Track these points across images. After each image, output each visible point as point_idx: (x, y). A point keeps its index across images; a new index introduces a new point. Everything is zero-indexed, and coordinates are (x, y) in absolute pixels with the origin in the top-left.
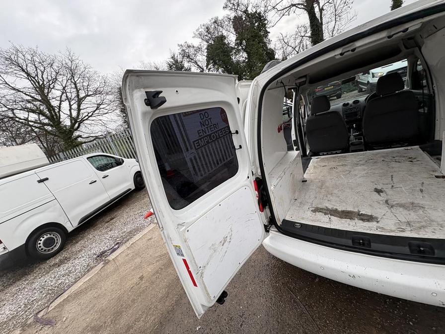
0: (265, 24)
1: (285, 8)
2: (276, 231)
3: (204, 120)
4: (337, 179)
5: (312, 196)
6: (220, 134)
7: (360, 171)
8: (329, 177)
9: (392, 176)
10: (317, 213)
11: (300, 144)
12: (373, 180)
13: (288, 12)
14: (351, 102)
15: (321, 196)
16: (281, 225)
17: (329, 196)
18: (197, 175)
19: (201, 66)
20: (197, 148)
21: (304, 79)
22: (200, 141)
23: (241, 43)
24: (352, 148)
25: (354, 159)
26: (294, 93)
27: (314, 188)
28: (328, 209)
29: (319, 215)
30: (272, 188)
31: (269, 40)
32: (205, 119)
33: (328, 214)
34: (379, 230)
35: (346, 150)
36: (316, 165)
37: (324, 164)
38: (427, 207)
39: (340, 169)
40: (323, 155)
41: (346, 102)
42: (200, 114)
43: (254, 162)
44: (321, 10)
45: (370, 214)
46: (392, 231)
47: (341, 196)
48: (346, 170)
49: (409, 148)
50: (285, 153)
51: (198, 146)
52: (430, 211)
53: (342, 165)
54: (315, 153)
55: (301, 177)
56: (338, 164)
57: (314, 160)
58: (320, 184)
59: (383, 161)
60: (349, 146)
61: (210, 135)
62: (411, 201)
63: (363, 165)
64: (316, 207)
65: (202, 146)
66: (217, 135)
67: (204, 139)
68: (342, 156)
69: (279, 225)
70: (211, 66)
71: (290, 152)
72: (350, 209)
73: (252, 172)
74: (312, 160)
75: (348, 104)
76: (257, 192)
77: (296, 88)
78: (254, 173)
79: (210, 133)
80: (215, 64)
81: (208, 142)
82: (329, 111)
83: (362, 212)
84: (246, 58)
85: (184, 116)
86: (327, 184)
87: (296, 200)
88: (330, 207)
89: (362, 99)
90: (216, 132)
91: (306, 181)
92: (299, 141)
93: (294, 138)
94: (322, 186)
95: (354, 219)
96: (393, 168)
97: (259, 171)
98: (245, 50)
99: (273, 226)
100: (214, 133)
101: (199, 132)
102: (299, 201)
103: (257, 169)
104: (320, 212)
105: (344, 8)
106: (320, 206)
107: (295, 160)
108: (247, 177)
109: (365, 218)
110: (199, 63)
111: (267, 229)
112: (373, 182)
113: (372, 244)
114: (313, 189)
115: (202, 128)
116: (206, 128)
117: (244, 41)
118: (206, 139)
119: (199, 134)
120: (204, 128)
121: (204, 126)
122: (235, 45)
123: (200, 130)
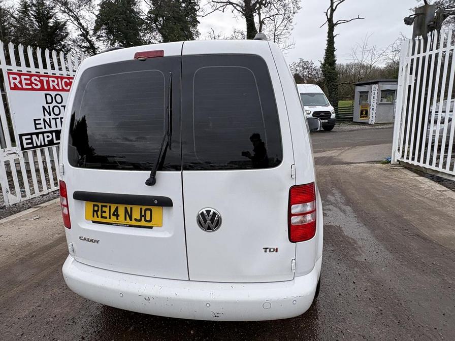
0: (196, 10)
1: (221, 2)
3: (51, 106)
13: (223, 8)
18: (14, 193)
19: (85, 27)
20: (25, 146)
22: (34, 137)
23: (156, 21)
31: (197, 31)
32: (54, 104)
42: (46, 95)
44: (261, 23)
51: (27, 144)
65: (37, 147)
67: (46, 135)
70: (102, 32)
79: (59, 128)
80: (110, 32)
81: (51, 143)
85: (12, 89)
98: (160, 31)
101: (37, 122)
105: (284, 31)
110: (82, 21)
115: (44, 117)
116: (53, 119)
117: (161, 19)
118: (48, 137)
119: (36, 124)
120: (50, 119)
121: (50, 115)
122: (147, 19)
123: (40, 120)
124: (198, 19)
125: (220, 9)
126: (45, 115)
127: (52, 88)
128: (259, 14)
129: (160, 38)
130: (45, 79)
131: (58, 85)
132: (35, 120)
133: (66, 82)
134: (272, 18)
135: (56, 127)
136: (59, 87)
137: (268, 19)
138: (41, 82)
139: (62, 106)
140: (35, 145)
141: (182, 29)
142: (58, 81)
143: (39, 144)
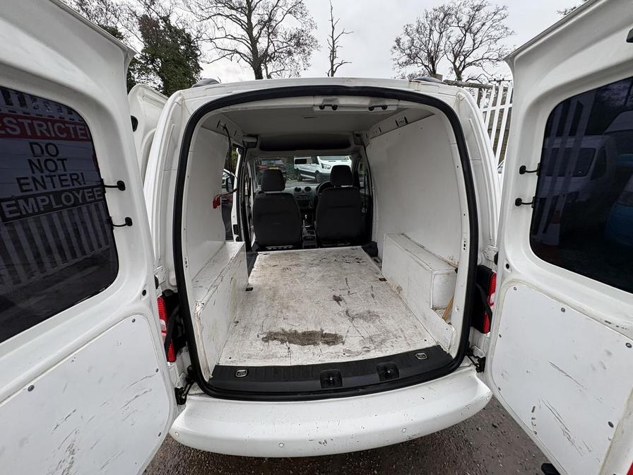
0: (197, 55)
2: (200, 394)
3: (42, 159)
4: (292, 285)
5: (262, 314)
6: (87, 195)
7: (315, 273)
8: (282, 282)
9: (346, 279)
10: (271, 342)
11: (242, 231)
12: (330, 285)
13: (230, 56)
14: (303, 188)
15: (274, 312)
16: (210, 379)
17: (284, 311)
20: (9, 216)
21: (254, 140)
22: (21, 202)
23: (153, 62)
24: (304, 244)
25: (308, 258)
26: (239, 156)
27: (264, 299)
28: (285, 333)
29: (275, 346)
30: (198, 309)
32: (46, 156)
33: (286, 342)
34: (346, 354)
35: (298, 246)
36: (264, 264)
37: (275, 263)
38: (381, 315)
39: (294, 269)
40: (273, 250)
41: (299, 187)
43: (163, 258)
44: (269, 77)
45: (334, 333)
46: (359, 353)
47: (299, 310)
48: (301, 272)
49: (354, 247)
50: (221, 243)
51: (11, 212)
52: (384, 320)
53: (296, 265)
54: (262, 247)
55: (245, 283)
56: (291, 263)
57: (261, 256)
58: (271, 293)
59: (335, 260)
60: (302, 241)
61: (57, 195)
62: (367, 309)
63: (318, 265)
64: (268, 331)
65: (28, 215)
66: (79, 197)
67: (39, 199)
68: (293, 253)
69: (207, 380)
71: (229, 243)
72: (312, 328)
73: (156, 280)
74: (258, 257)
75: (300, 189)
76: (163, 322)
77: (242, 148)
78: (160, 281)
79: (59, 188)
81: (49, 208)
82: (283, 192)
83: (326, 331)
84: (159, 86)
86: (281, 292)
87: (237, 322)
88: (287, 329)
89: (314, 187)
90: (78, 190)
91: (252, 289)
92: (242, 227)
93: (234, 221)
94: (274, 297)
95: (318, 344)
96: (345, 269)
97: (173, 276)
98: (159, 74)
99: (195, 384)
100: (70, 191)
102: (242, 324)
103: (168, 272)
104: (275, 339)
106: (274, 330)
107: (237, 255)
108: (140, 291)
109: (330, 339)
111: (180, 397)
112: (330, 288)
113: (343, 379)
114: (262, 302)
115: (34, 175)
116: (46, 176)
117: (159, 60)
118: (43, 201)
119: (21, 185)
120: (42, 177)
121: (42, 172)
122: (141, 58)
123: (27, 178)
124: (201, 65)
125: (227, 56)
126: (33, 172)
127: (39, 134)
128: (266, 68)
129: (160, 82)
130: (26, 122)
131: (48, 130)
132: (18, 179)
133: (59, 127)
134: (279, 73)
135: (54, 187)
136: (50, 133)
137: (275, 74)
138: (21, 125)
139: (58, 160)
140: (24, 213)
141: (185, 75)
142: (47, 125)
143: (30, 211)
